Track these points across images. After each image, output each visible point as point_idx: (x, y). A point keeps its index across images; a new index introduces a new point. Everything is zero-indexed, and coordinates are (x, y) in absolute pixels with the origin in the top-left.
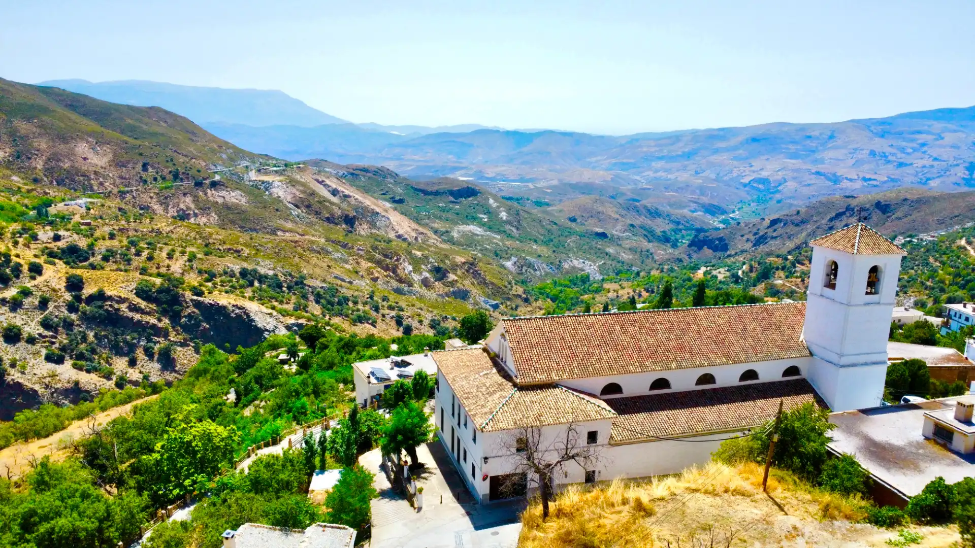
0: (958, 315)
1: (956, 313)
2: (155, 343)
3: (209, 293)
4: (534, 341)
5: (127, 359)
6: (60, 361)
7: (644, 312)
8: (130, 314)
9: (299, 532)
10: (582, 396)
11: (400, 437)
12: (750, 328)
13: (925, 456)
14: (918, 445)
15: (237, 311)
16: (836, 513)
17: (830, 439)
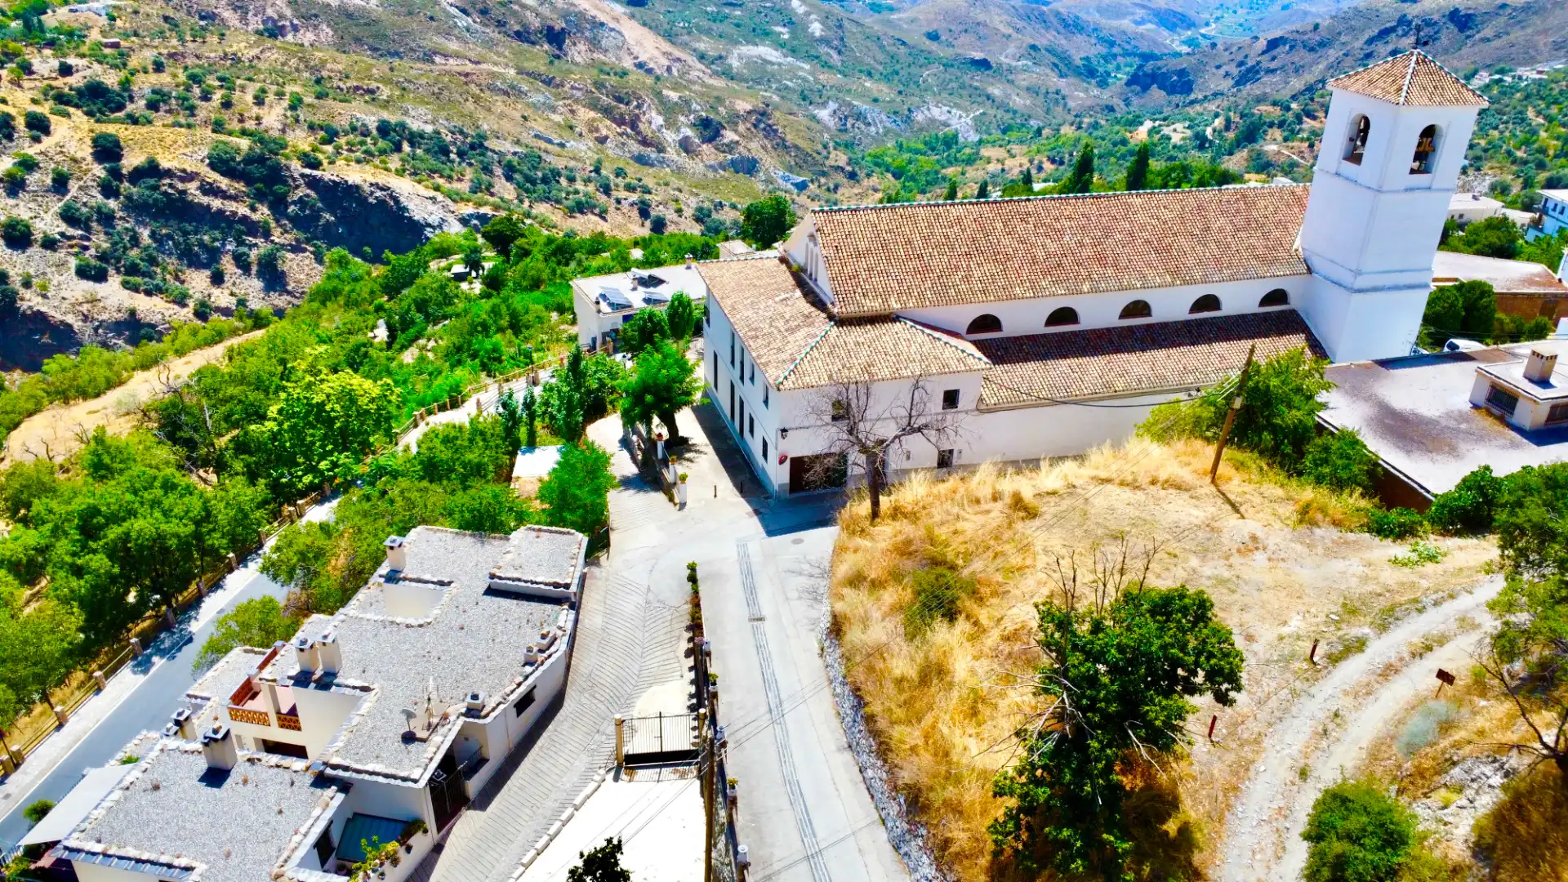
0: (1559, 209)
1: (1556, 205)
2: (251, 246)
3: (330, 163)
4: (862, 245)
5: (208, 273)
6: (100, 277)
7: (1043, 199)
8: (205, 200)
9: (501, 539)
10: (937, 334)
11: (649, 398)
12: (1215, 227)
13: (1469, 433)
14: (1462, 417)
15: (379, 194)
16: (1319, 516)
17: (1324, 406)
